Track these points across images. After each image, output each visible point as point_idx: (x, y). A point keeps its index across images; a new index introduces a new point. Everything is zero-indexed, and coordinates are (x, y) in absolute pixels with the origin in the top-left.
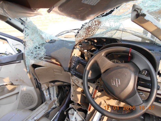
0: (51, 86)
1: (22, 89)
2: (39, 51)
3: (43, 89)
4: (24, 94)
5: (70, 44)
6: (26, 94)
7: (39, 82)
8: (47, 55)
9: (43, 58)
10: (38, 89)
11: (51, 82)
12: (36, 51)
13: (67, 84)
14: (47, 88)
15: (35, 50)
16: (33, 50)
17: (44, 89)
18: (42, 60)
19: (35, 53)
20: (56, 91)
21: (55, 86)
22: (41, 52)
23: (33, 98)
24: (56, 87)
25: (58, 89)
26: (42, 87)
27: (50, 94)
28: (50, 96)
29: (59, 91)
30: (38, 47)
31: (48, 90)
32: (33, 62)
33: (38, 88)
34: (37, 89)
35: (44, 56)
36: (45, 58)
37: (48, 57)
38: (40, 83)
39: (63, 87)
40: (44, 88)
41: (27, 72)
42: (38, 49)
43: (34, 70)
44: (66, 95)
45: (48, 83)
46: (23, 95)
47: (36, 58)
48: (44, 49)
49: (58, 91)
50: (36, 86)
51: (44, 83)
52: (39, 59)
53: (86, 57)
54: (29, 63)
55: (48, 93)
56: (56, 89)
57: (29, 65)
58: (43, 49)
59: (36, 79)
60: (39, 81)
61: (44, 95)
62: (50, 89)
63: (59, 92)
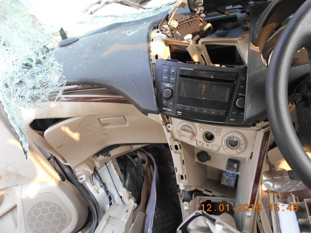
0: (101, 164)
1: (23, 196)
2: (41, 72)
3: (81, 180)
4: (32, 208)
5: (129, 33)
6: (39, 205)
7: (66, 164)
8: (70, 81)
9: (60, 95)
10: (67, 183)
11: (97, 154)
12: (33, 76)
13: (140, 146)
14: (92, 172)
15: (28, 74)
16: (21, 74)
17: (84, 179)
18: (58, 100)
19: (30, 83)
20: (117, 171)
21: (111, 161)
22: (49, 77)
23: (62, 210)
24: (113, 162)
25: (120, 166)
26: (77, 174)
27: (104, 185)
28: (107, 192)
29: (123, 169)
30: (35, 61)
31: (95, 176)
32: (31, 114)
33: (66, 180)
34: (64, 182)
35: (61, 86)
36: (66, 92)
37: (76, 86)
38: (69, 167)
39: (129, 157)
40: (84, 176)
41: (25, 153)
42: (35, 68)
43: (43, 136)
44: (142, 174)
45: (91, 158)
46: (30, 212)
47: (39, 98)
48: (54, 62)
49: (121, 170)
50: (60, 175)
51: (81, 164)
52: (50, 100)
53: (194, 54)
54: (21, 119)
55: (98, 184)
56: (115, 169)
57: (23, 127)
58: (53, 65)
59: (55, 158)
60: (66, 162)
61: (88, 192)
62: (99, 172)
63: (123, 172)
